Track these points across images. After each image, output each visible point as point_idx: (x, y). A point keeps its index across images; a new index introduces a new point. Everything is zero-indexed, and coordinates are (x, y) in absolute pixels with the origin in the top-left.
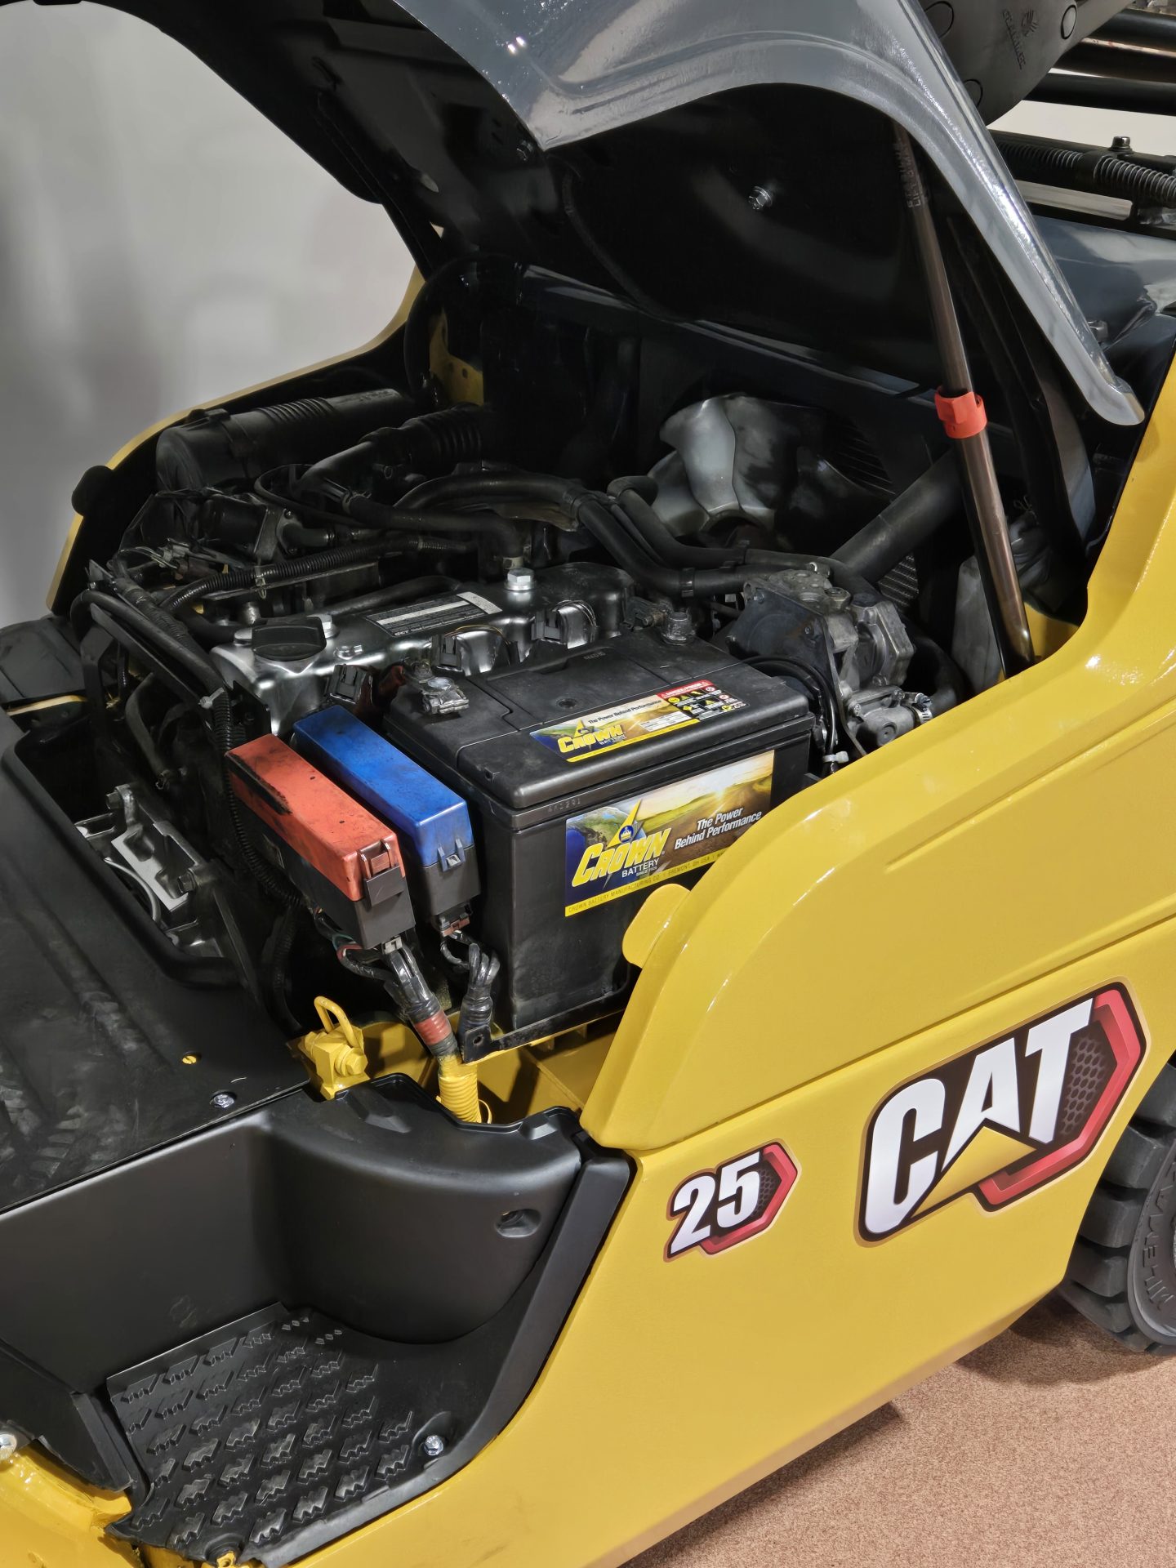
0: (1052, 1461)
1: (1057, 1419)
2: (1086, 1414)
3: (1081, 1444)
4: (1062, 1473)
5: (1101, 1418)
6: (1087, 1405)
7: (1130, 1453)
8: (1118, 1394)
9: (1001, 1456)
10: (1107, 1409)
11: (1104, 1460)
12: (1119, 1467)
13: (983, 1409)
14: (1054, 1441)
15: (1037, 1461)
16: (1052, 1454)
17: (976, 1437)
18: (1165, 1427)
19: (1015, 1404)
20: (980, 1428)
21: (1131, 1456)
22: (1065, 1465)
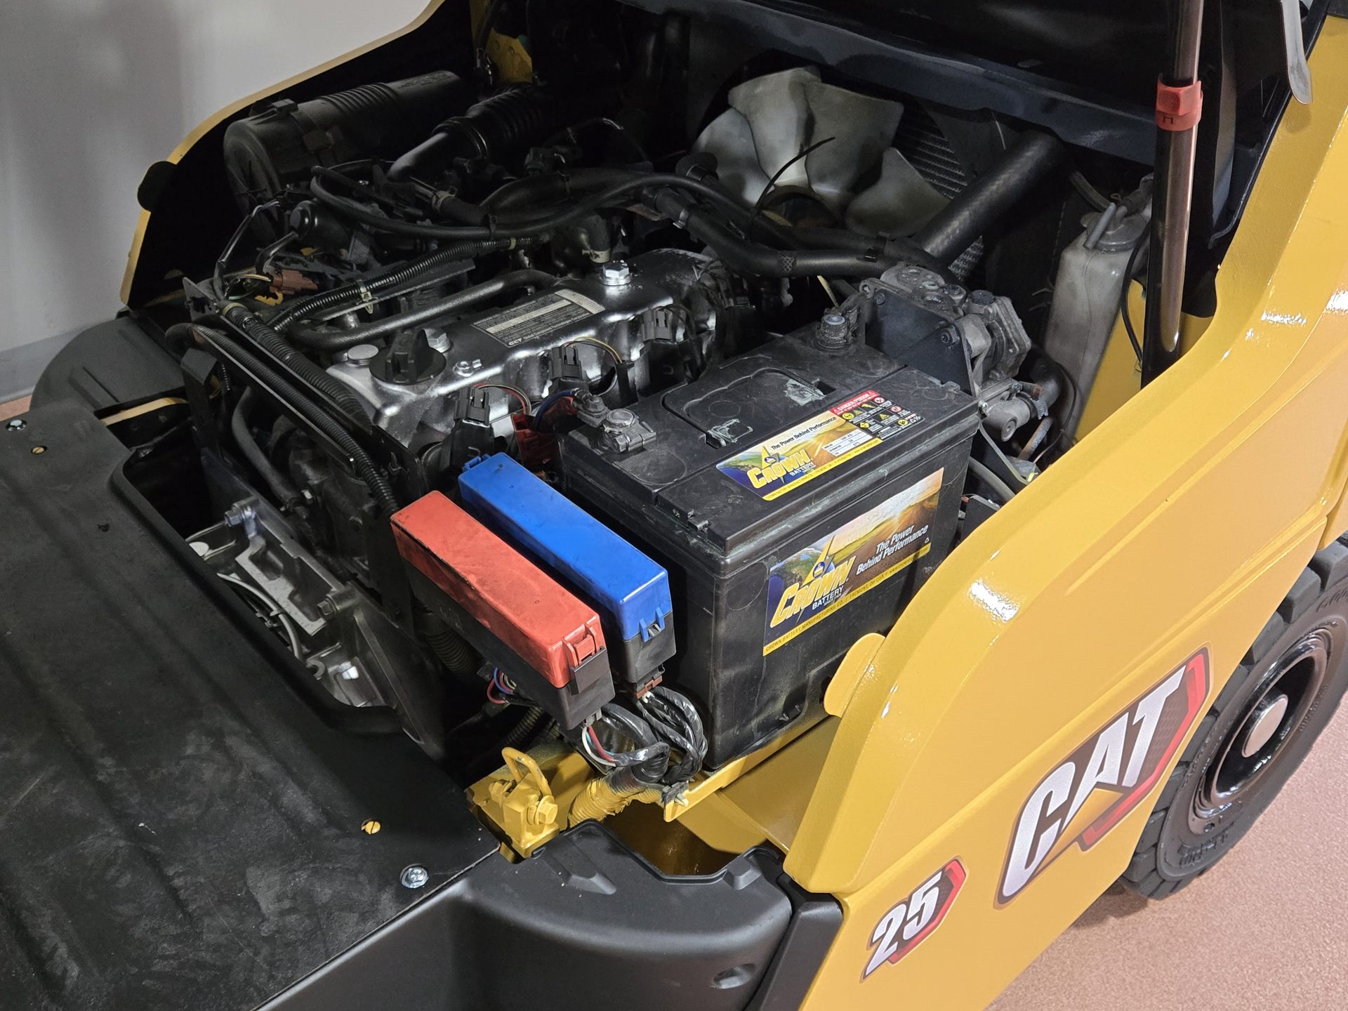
0: (1155, 986)
1: (1151, 948)
2: (1172, 940)
3: (1174, 968)
4: (1166, 996)
5: (1185, 942)
6: (1171, 932)
7: (1215, 971)
8: (1193, 919)
9: (1115, 987)
10: (1188, 933)
11: (1195, 980)
12: (1209, 985)
13: (1091, 946)
14: (1154, 968)
15: (1144, 987)
16: (1154, 980)
17: (1091, 972)
18: (1236, 944)
19: (1115, 938)
20: (1093, 963)
21: (1216, 974)
22: (1166, 989)
